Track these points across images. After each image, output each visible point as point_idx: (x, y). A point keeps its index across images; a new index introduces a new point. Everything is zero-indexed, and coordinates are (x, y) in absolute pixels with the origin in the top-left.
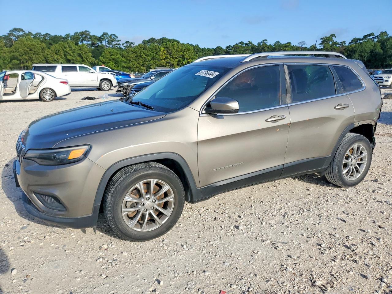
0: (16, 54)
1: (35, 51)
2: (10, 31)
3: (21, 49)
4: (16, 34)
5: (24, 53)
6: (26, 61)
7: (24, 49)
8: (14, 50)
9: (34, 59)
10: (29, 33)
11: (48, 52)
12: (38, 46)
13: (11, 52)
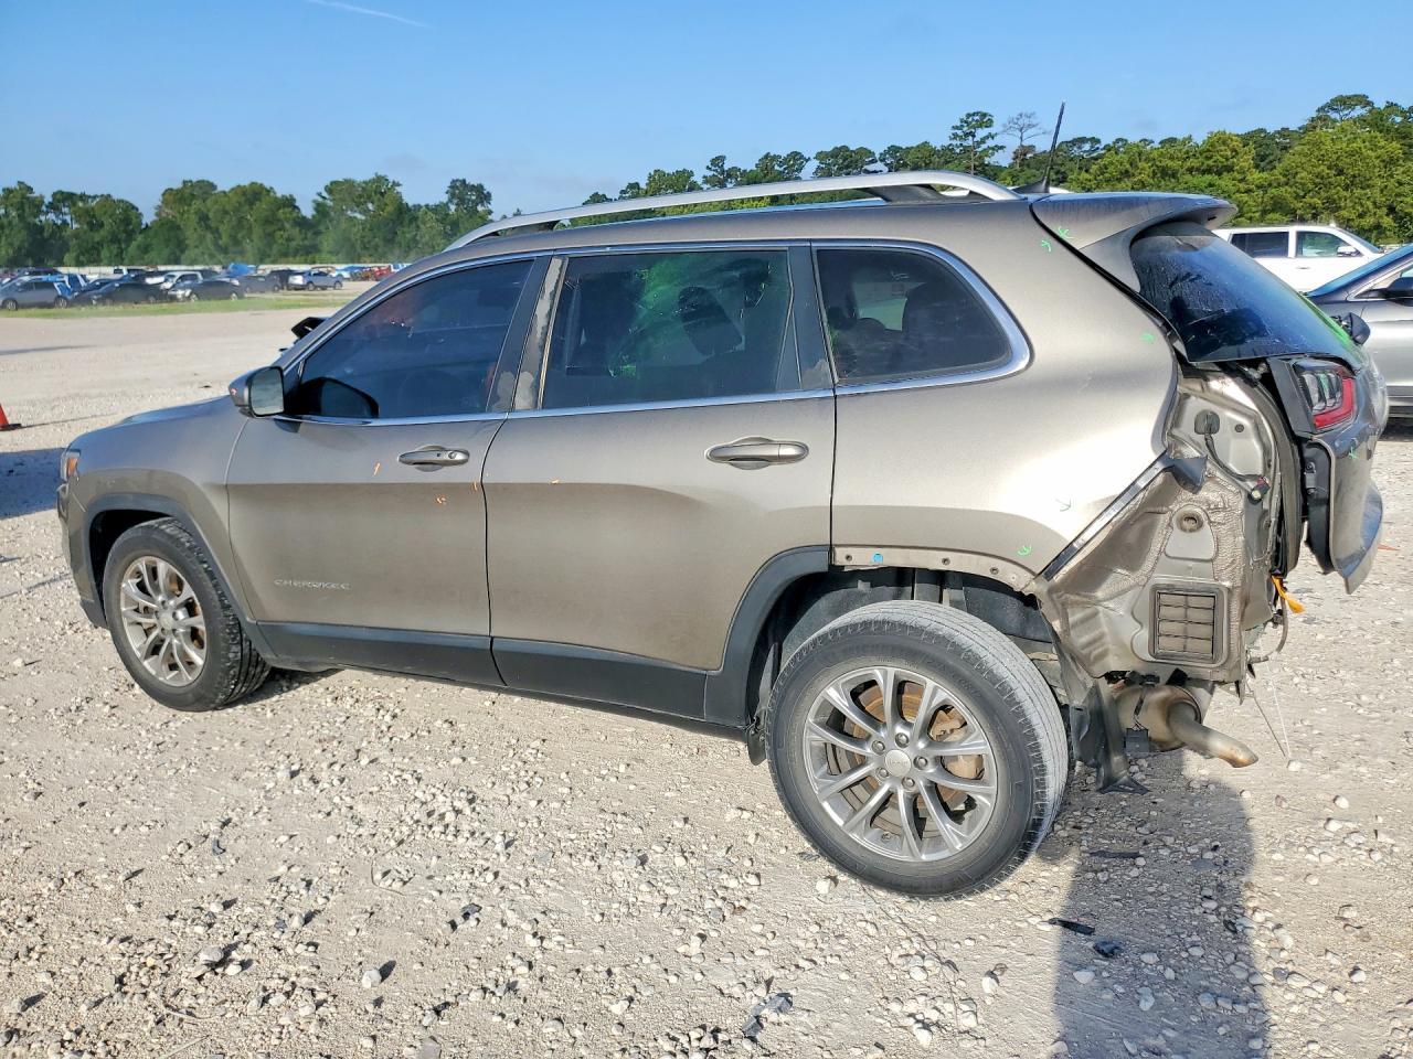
0: (1286, 192)
1: (1354, 176)
2: (1319, 110)
3: (1304, 174)
4: (1338, 118)
5: (1310, 186)
6: (1314, 214)
7: (1317, 170)
8: (1283, 180)
9: (1343, 204)
10: (1391, 105)
11: (1403, 173)
12: (1369, 157)
13: (1270, 185)
